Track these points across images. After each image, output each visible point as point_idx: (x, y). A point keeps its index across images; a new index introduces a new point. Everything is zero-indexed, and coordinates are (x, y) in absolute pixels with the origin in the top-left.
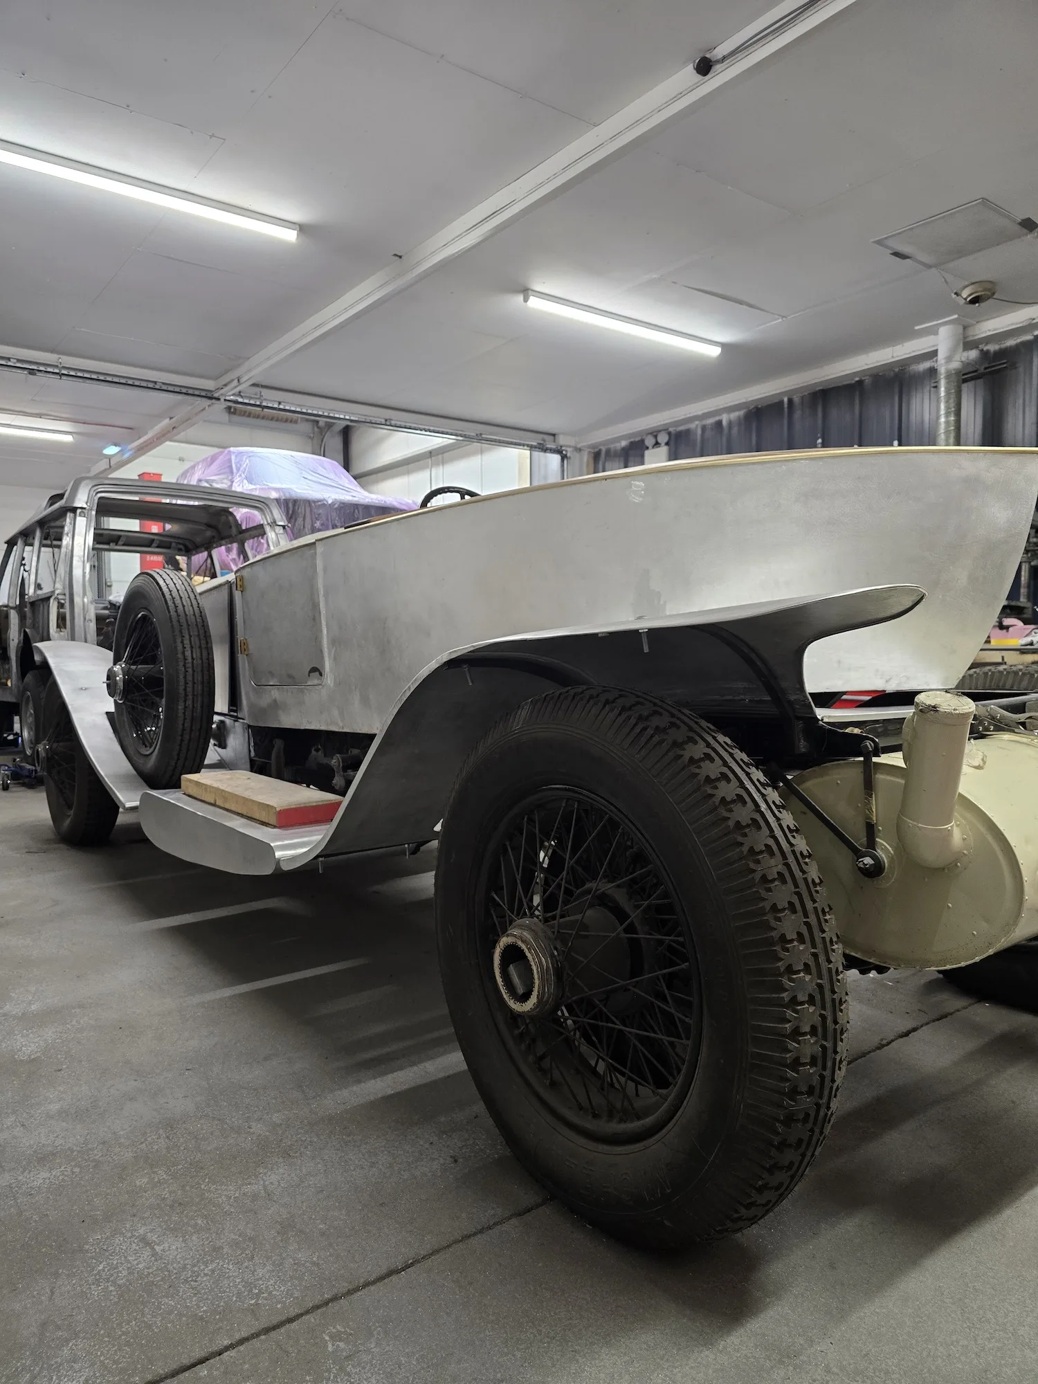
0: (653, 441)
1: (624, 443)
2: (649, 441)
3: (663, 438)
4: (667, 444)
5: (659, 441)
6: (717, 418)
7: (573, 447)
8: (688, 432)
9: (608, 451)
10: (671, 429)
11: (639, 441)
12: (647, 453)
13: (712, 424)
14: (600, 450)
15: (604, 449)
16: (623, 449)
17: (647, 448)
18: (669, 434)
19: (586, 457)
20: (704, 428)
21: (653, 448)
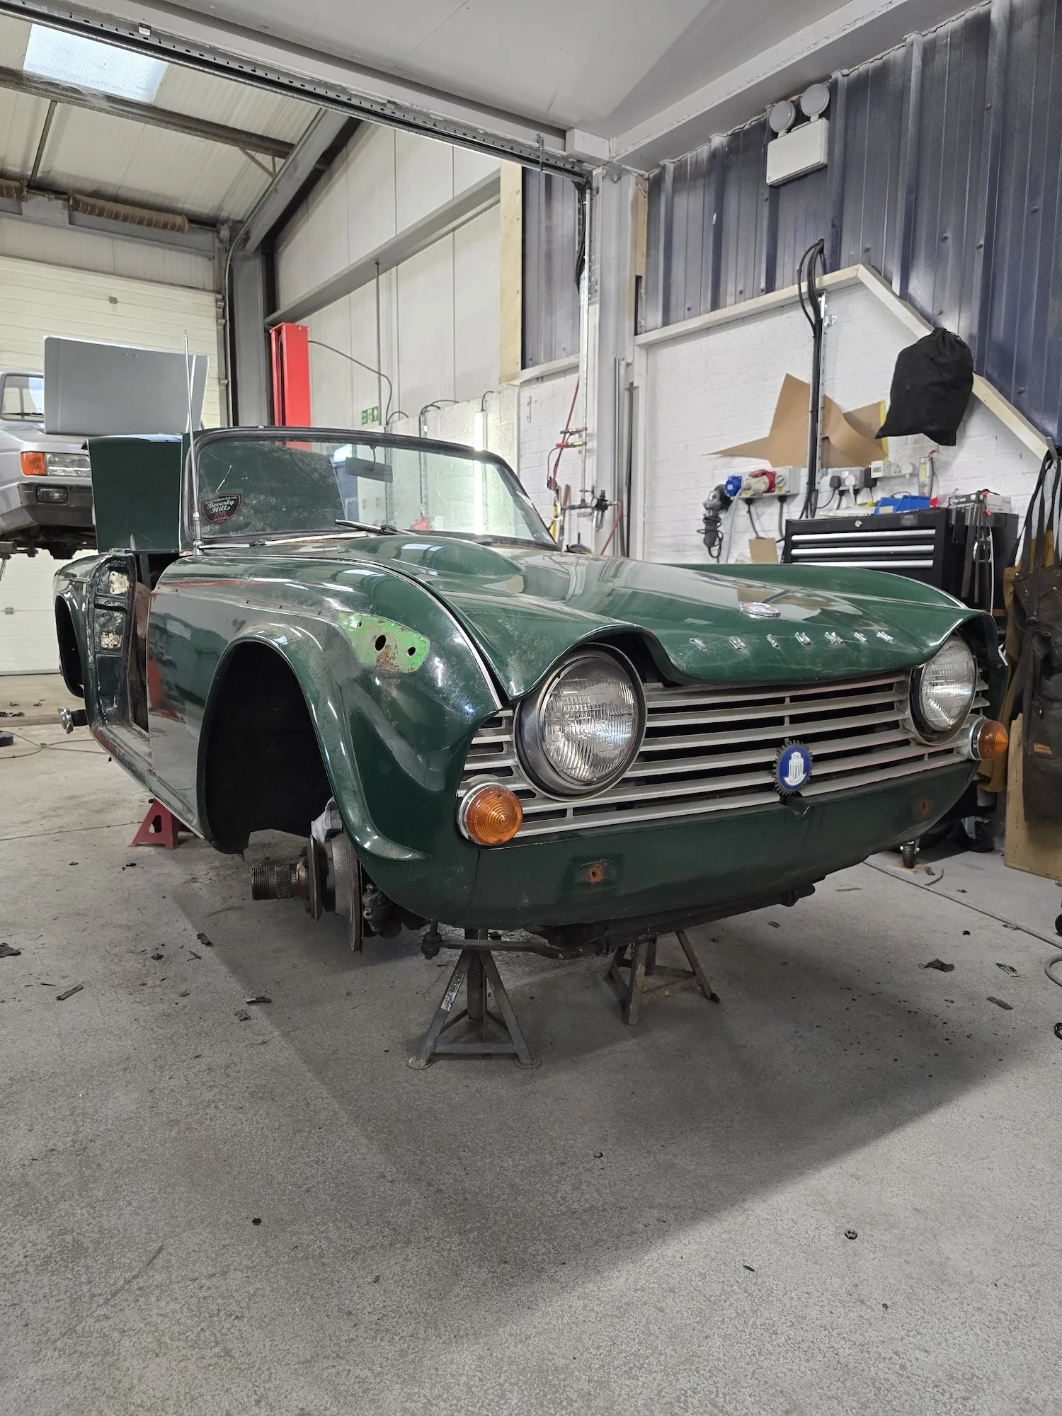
0: (791, 115)
1: (718, 140)
2: (780, 116)
3: (814, 101)
4: (824, 114)
5: (806, 110)
6: (970, 13)
7: (606, 163)
8: (882, 72)
9: (680, 168)
10: (837, 75)
11: (753, 128)
12: (772, 145)
13: (954, 33)
14: (664, 168)
15: (670, 165)
16: (714, 155)
17: (775, 135)
18: (833, 89)
19: (631, 187)
20: (929, 51)
21: (789, 131)
